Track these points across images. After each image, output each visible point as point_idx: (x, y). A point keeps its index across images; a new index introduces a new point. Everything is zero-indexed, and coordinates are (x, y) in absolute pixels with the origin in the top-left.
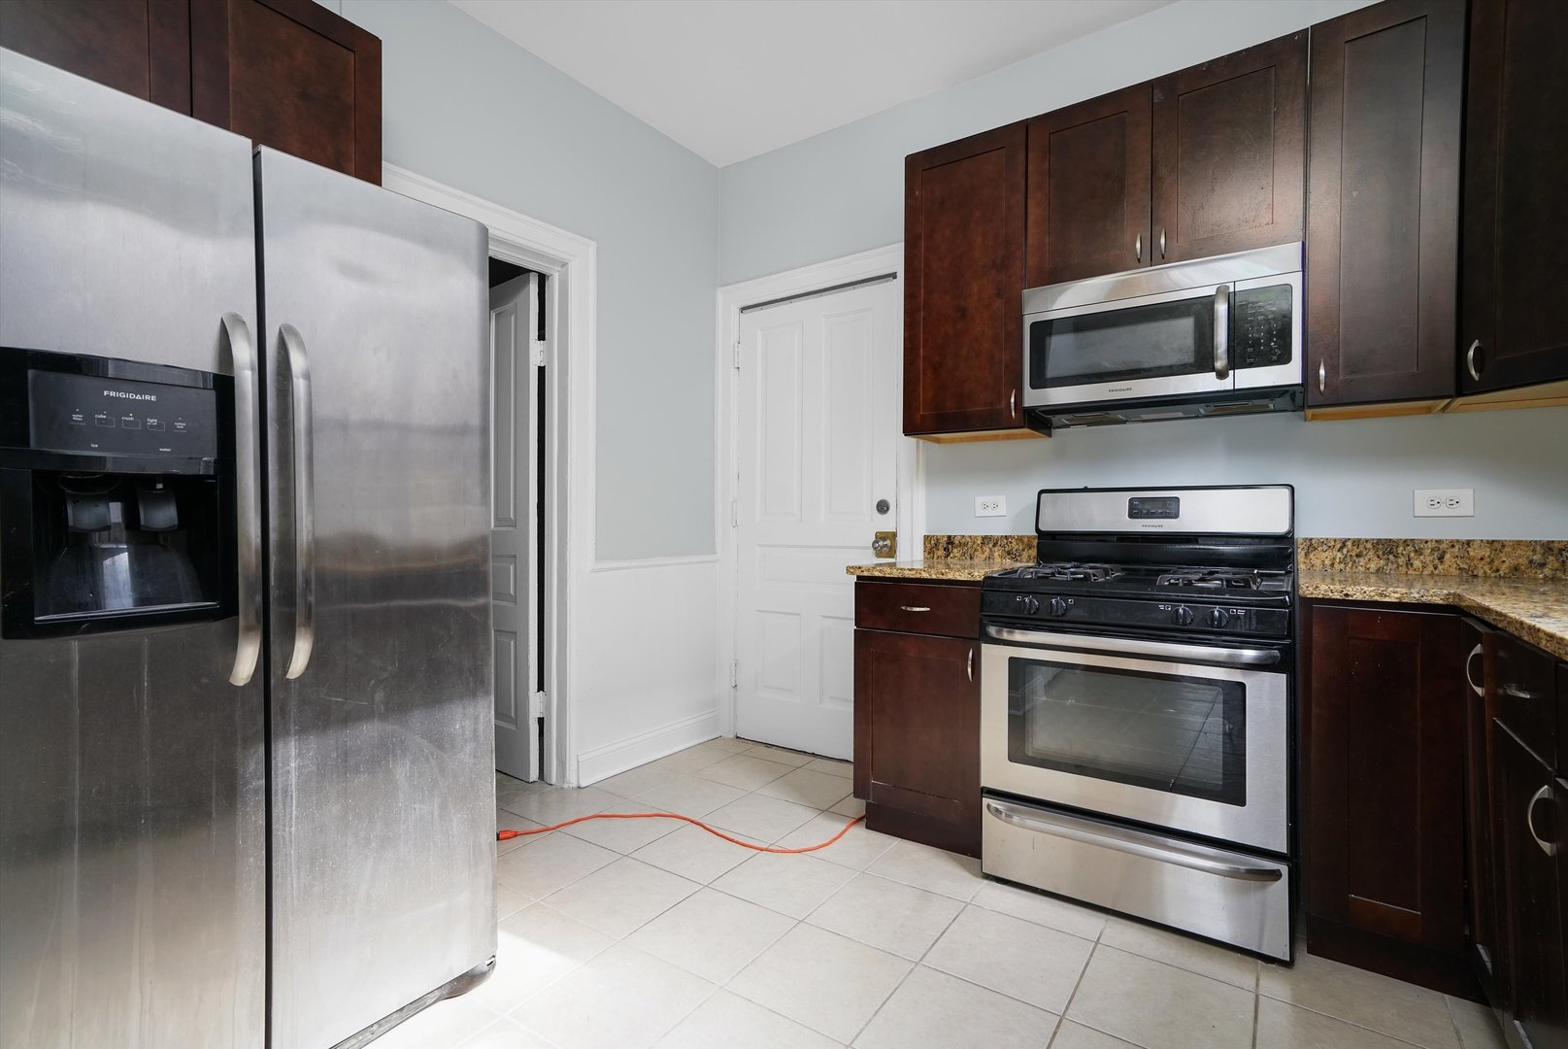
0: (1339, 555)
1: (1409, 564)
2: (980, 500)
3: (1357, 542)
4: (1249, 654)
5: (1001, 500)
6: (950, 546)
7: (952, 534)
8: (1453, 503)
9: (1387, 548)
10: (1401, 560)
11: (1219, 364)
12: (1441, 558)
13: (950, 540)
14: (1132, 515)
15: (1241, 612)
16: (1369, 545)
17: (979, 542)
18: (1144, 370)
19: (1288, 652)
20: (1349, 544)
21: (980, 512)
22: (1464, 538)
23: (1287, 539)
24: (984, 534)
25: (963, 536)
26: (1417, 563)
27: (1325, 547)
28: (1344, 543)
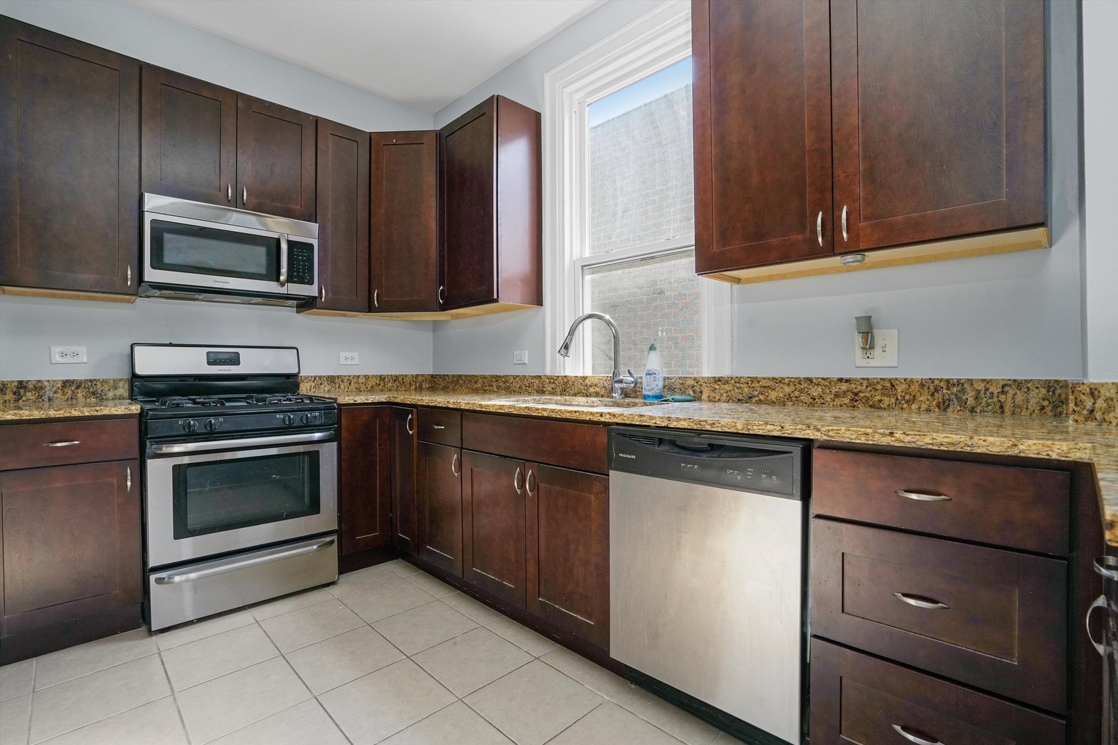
0: (313, 384)
1: (339, 387)
2: (56, 350)
3: (320, 377)
4: (317, 436)
5: (82, 350)
6: (22, 391)
7: (25, 379)
8: (353, 358)
9: (331, 379)
10: (337, 386)
11: (282, 278)
12: (350, 384)
13: (22, 385)
14: (209, 363)
15: (317, 414)
16: (325, 379)
17: (59, 385)
18: (237, 272)
19: (338, 430)
20: (317, 378)
21: (58, 359)
22: (357, 374)
23: (295, 376)
24: (65, 378)
25: (39, 381)
26: (342, 387)
27: (307, 380)
28: (315, 377)
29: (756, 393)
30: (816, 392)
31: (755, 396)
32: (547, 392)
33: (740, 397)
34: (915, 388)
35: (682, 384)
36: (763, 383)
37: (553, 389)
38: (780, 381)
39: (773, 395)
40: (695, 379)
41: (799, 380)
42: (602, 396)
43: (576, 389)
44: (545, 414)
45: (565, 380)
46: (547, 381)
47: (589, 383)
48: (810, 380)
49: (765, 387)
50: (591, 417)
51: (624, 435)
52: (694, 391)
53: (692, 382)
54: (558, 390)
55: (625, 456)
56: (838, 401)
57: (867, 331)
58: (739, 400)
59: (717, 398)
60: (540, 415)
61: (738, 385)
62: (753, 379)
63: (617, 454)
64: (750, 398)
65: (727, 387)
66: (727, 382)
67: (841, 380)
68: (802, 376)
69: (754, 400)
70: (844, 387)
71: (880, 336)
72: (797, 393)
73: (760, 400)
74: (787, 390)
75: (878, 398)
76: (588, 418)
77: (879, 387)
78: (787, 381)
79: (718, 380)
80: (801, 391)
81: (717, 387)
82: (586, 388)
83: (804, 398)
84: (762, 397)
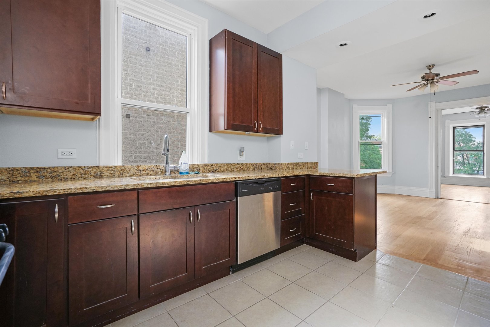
29: (217, 169)
30: (232, 167)
31: (217, 170)
32: (105, 176)
33: (213, 171)
34: (250, 165)
35: (193, 167)
36: (220, 165)
37: (111, 174)
38: (223, 164)
39: (222, 169)
40: (197, 165)
41: (228, 164)
42: (151, 175)
43: (132, 172)
44: (210, 181)
45: (123, 168)
46: (106, 169)
47: (142, 169)
48: (231, 164)
49: (220, 167)
50: (231, 180)
51: (244, 184)
52: (197, 170)
53: (197, 166)
54: (116, 175)
55: (244, 191)
56: (237, 170)
57: (241, 151)
58: (212, 171)
59: (206, 171)
60: (207, 182)
61: (212, 166)
62: (217, 164)
63: (242, 191)
64: (216, 170)
65: (209, 167)
66: (209, 166)
67: (237, 164)
68: (229, 163)
69: (217, 171)
70: (238, 165)
71: (244, 153)
72: (228, 168)
73: (219, 171)
74: (226, 167)
75: (244, 168)
76: (230, 180)
77: (244, 165)
78: (225, 165)
79: (206, 165)
80: (229, 167)
81: (205, 167)
82: (139, 172)
83: (230, 169)
84: (219, 170)
